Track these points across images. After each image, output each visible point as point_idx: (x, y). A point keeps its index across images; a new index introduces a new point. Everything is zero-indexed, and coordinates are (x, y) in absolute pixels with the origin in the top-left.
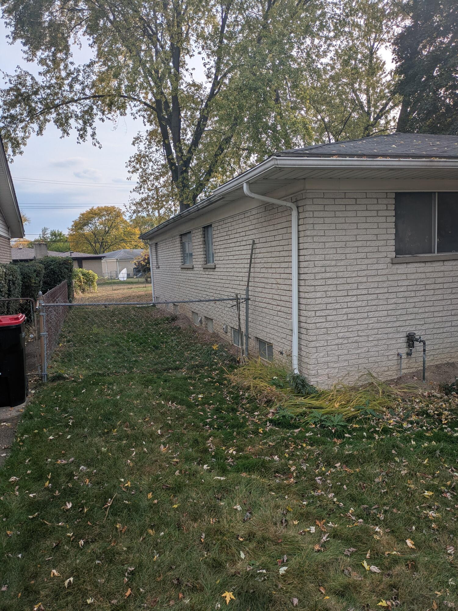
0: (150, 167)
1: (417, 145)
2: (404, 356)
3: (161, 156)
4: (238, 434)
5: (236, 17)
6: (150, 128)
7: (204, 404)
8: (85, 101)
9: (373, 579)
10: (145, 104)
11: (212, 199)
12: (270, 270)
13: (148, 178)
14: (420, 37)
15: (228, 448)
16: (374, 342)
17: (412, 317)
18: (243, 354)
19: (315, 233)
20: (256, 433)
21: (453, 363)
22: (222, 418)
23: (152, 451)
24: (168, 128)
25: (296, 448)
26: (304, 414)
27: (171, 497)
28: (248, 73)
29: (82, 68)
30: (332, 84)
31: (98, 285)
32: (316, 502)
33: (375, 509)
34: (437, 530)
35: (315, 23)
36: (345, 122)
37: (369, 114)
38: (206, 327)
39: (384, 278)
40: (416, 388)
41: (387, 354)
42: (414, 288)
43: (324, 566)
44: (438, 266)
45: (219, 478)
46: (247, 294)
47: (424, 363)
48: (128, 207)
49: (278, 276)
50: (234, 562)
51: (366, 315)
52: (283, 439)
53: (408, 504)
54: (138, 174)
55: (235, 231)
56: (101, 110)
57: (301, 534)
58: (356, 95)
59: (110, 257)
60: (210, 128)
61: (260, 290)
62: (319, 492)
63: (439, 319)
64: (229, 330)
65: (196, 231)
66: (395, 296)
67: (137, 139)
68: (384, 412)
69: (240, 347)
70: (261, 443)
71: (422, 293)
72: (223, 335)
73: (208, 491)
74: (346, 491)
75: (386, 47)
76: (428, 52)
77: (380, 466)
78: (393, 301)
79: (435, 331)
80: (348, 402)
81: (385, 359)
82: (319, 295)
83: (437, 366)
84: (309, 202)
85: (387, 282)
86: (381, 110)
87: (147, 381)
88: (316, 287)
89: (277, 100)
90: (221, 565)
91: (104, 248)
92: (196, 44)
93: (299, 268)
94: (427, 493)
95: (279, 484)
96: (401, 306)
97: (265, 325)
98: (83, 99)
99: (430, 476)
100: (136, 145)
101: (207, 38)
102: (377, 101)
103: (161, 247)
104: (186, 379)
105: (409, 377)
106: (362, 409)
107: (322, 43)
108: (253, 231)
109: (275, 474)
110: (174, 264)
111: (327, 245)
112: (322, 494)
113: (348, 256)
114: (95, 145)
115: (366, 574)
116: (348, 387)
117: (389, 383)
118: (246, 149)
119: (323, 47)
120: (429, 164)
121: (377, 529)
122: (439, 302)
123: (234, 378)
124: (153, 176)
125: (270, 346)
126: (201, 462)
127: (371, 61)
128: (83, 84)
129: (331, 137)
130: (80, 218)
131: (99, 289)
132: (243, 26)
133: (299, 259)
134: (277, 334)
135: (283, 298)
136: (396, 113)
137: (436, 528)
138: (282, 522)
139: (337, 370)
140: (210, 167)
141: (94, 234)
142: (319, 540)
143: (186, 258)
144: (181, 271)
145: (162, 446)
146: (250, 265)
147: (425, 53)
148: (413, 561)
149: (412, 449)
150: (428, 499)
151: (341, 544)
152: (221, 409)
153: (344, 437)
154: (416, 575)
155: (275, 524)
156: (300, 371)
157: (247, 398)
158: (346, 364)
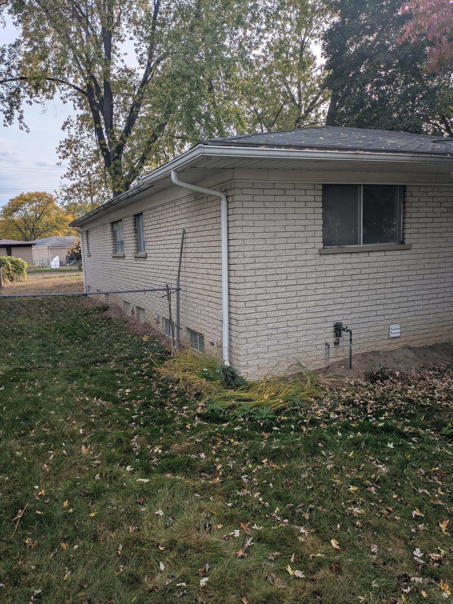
0: (81, 153)
1: (344, 138)
2: (332, 345)
3: (93, 142)
4: (165, 431)
5: (169, 4)
6: (81, 112)
7: (132, 399)
8: (12, 83)
9: (296, 587)
10: (76, 88)
11: (141, 187)
12: (201, 261)
13: (80, 164)
14: (348, 34)
15: (153, 447)
16: (303, 332)
17: (339, 306)
18: (174, 346)
19: (244, 223)
20: (183, 428)
21: (378, 351)
22: (149, 414)
23: (71, 453)
24: (100, 113)
25: (223, 445)
26: (233, 407)
27: (90, 505)
28: (180, 61)
29: (7, 48)
30: (265, 76)
31: (28, 273)
32: (241, 503)
33: (300, 507)
34: (362, 528)
35: (247, 14)
36: (278, 113)
37: (299, 107)
38: (138, 317)
39: (313, 269)
40: (343, 377)
41: (315, 344)
42: (341, 278)
43: (247, 574)
44: (363, 257)
45: (142, 480)
46: (178, 284)
47: (351, 352)
48: (59, 193)
49: (208, 266)
50: (152, 576)
51: (295, 305)
52: (211, 435)
53: (333, 500)
54: (69, 159)
55: (166, 220)
56: (29, 92)
57: (225, 539)
58: (288, 88)
59: (40, 244)
60: (143, 115)
61: (191, 280)
62: (246, 492)
63: (364, 309)
64: (160, 321)
65: (127, 219)
66: (323, 287)
67: (66, 123)
68: (313, 403)
69: (171, 337)
70: (188, 440)
71: (349, 283)
72: (154, 325)
73: (129, 496)
74: (273, 489)
75: (316, 42)
76: (356, 49)
77: (307, 460)
78: (321, 291)
79: (361, 320)
80: (277, 393)
81: (313, 348)
82: (248, 285)
83: (363, 354)
84: (238, 192)
85: (316, 273)
86: (312, 104)
87: (72, 376)
88: (246, 278)
89: (211, 89)
90: (137, 580)
91: (35, 235)
92: (128, 29)
93: (229, 258)
94: (352, 488)
95: (204, 485)
96: (329, 296)
97: (196, 315)
98: (9, 80)
99: (355, 470)
100: (66, 130)
101: (139, 23)
102: (307, 95)
103: (92, 234)
104: (113, 372)
105: (336, 366)
106: (291, 400)
107: (254, 35)
108: (184, 220)
109: (201, 473)
110: (105, 252)
111: (257, 236)
112: (247, 494)
113: (277, 246)
114: (22, 128)
115: (290, 580)
116: (278, 378)
117: (317, 372)
118: (180, 138)
119: (256, 39)
120: (354, 156)
121: (302, 530)
122: (364, 292)
123: (164, 371)
124: (84, 162)
125: (202, 336)
126: (124, 464)
127: (301, 55)
128: (9, 65)
129: (264, 128)
130: (9, 203)
131: (29, 277)
132: (175, 13)
133: (228, 249)
134: (208, 325)
135: (214, 289)
136: (325, 107)
137: (360, 525)
138: (205, 527)
139: (267, 361)
140: (143, 154)
141: (24, 220)
142: (243, 545)
143: (117, 246)
144: (112, 260)
145: (83, 447)
146: (181, 255)
147: (352, 49)
148: (337, 563)
149: (338, 441)
150: (353, 494)
151: (265, 548)
152: (149, 404)
153: (272, 430)
154: (341, 578)
155: (198, 529)
156: (230, 362)
157: (176, 392)
158: (276, 354)
